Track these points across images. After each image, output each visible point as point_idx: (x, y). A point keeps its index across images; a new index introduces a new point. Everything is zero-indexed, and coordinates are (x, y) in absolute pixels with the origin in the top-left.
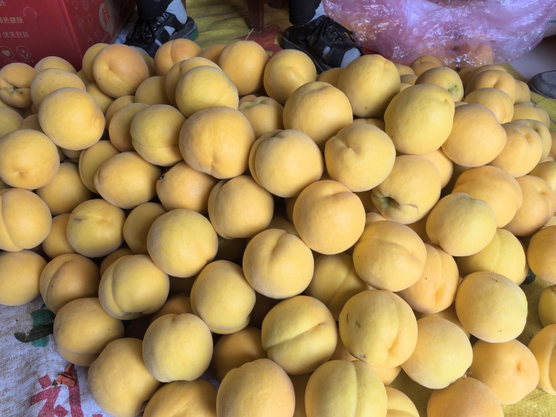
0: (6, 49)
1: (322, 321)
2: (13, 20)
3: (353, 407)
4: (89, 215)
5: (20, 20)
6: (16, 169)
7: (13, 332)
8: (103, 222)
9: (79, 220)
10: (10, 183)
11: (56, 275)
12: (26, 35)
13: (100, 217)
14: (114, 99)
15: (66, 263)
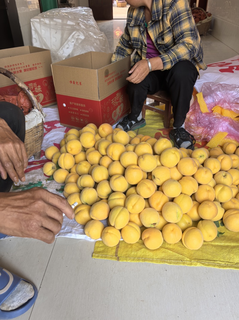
0: (82, 119)
1: (122, 197)
2: (86, 111)
3: (118, 214)
4: (83, 163)
5: (88, 112)
6: (70, 148)
7: (56, 189)
8: (85, 166)
9: (80, 164)
10: (68, 151)
11: (70, 176)
12: (88, 116)
13: (85, 165)
14: (102, 138)
15: (73, 174)
